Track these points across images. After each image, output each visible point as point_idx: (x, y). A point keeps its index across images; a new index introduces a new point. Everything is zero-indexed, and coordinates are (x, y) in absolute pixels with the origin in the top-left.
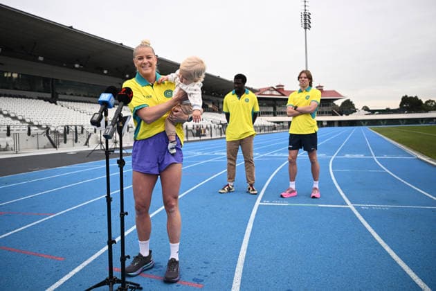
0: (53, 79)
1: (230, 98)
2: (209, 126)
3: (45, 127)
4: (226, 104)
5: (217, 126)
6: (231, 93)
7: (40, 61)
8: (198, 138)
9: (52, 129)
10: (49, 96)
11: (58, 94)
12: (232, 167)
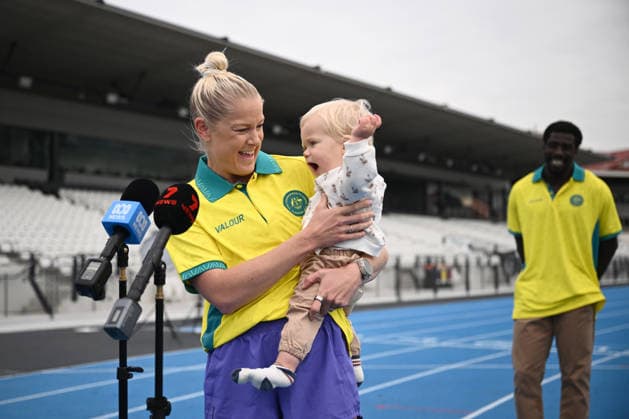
0: (52, 134)
1: (527, 191)
2: (462, 261)
3: (26, 256)
4: (516, 210)
5: (484, 260)
6: (530, 177)
7: (24, 90)
8: (427, 295)
9: (45, 263)
10: (42, 175)
11: (63, 171)
12: (531, 402)
